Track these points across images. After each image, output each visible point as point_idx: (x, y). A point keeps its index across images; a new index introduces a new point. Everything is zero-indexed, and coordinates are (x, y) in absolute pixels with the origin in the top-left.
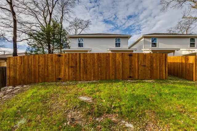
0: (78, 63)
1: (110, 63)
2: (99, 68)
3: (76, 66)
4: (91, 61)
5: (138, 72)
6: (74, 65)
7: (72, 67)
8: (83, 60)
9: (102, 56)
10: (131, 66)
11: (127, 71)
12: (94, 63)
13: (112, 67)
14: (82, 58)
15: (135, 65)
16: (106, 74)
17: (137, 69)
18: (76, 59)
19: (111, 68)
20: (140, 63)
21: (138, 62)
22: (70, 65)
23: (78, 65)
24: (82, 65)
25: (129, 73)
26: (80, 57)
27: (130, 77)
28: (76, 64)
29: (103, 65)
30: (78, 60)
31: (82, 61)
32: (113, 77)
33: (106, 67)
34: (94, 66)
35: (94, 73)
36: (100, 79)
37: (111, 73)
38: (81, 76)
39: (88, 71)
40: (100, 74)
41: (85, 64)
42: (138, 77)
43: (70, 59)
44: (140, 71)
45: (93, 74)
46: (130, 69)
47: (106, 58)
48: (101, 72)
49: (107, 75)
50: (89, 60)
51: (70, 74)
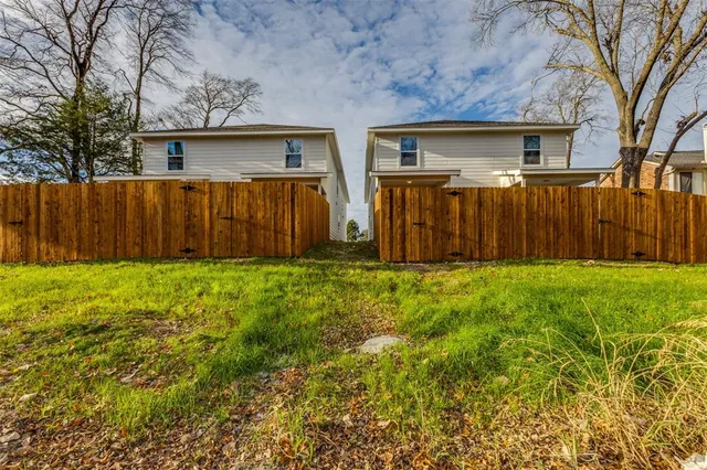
0: (33, 211)
1: (128, 212)
2: (93, 226)
3: (27, 221)
4: (70, 206)
5: (211, 236)
6: (20, 217)
7: (14, 223)
8: (47, 203)
9: (103, 192)
10: (188, 218)
11: (179, 232)
12: (78, 213)
13: (134, 223)
14: (44, 197)
15: (202, 215)
16: (115, 243)
17: (207, 225)
18: (27, 201)
19: (130, 226)
20: (216, 211)
21: (211, 207)
22: (10, 219)
23: (33, 217)
24: (43, 219)
25: (183, 240)
26: (38, 196)
27: (188, 251)
28: (28, 214)
29: (105, 216)
30: (32, 203)
31: (43, 206)
32: (137, 249)
33: (116, 223)
34: (79, 221)
35: (80, 239)
36: (96, 256)
37: (130, 239)
38: (42, 248)
39: (60, 234)
40: (96, 241)
41: (55, 214)
42: (211, 249)
43: (10, 200)
44: (216, 233)
45: (75, 243)
46: (187, 228)
47: (116, 197)
48: (100, 237)
49: (118, 244)
50: (65, 204)
51: (9, 243)
